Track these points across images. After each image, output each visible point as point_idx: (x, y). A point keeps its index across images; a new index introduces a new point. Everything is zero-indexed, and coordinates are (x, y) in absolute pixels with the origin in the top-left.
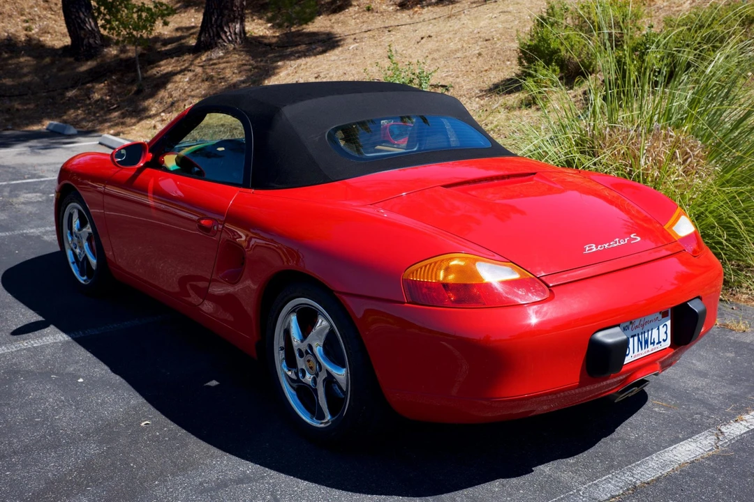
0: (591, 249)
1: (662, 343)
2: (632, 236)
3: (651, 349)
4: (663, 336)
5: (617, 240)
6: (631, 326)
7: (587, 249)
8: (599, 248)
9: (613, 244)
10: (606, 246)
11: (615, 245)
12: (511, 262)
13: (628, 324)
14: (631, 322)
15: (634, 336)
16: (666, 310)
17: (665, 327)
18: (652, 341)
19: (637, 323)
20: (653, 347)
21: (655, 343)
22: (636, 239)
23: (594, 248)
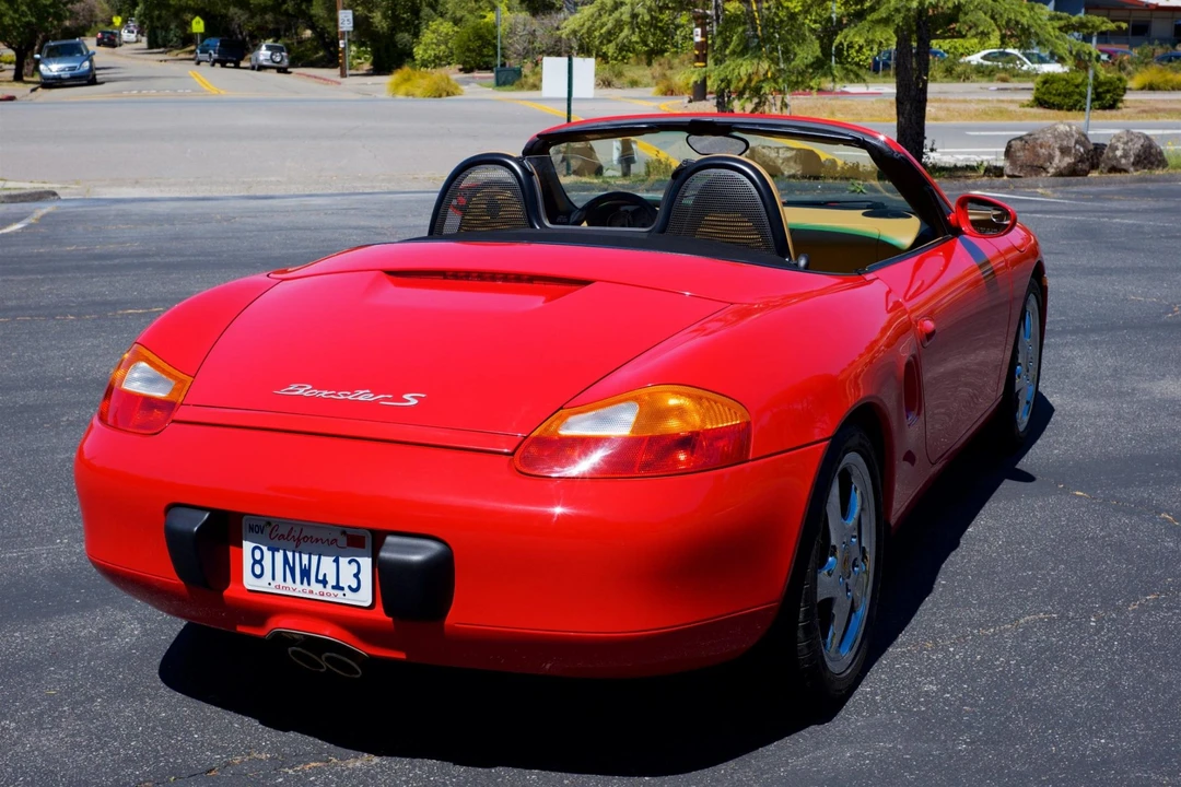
0: (297, 391)
1: (347, 590)
2: (406, 397)
3: (315, 591)
4: (347, 579)
6: (268, 529)
7: (290, 388)
9: (340, 395)
10: (324, 394)
13: (263, 524)
14: (269, 523)
15: (274, 550)
16: (360, 533)
17: (354, 565)
18: (321, 578)
19: (283, 530)
20: (325, 591)
21: (329, 586)
22: (408, 401)
23: (304, 390)
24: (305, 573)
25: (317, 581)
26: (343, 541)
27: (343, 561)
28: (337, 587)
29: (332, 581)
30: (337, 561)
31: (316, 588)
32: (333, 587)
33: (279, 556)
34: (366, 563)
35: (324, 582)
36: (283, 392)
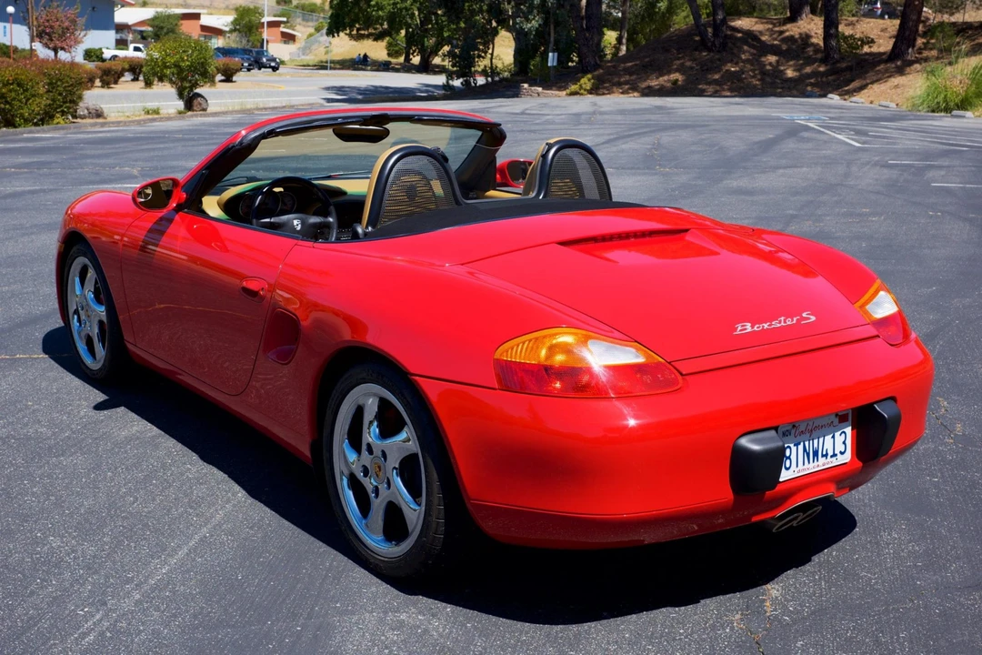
0: (745, 329)
1: (839, 455)
2: (804, 315)
3: (822, 464)
4: (840, 447)
5: (782, 318)
6: (793, 431)
7: (739, 328)
8: (755, 329)
9: (776, 324)
10: (766, 326)
11: (779, 325)
12: (636, 341)
13: (789, 428)
14: (794, 426)
15: (797, 445)
16: (844, 413)
17: (843, 435)
18: (824, 453)
19: (802, 428)
20: (826, 461)
21: (829, 457)
22: (809, 319)
23: (749, 327)
24: (816, 453)
25: (823, 456)
26: (836, 421)
27: (837, 434)
28: (834, 455)
29: (830, 453)
30: (833, 437)
31: (822, 460)
32: (832, 457)
33: (801, 447)
34: (848, 430)
35: (826, 456)
36: (738, 332)
